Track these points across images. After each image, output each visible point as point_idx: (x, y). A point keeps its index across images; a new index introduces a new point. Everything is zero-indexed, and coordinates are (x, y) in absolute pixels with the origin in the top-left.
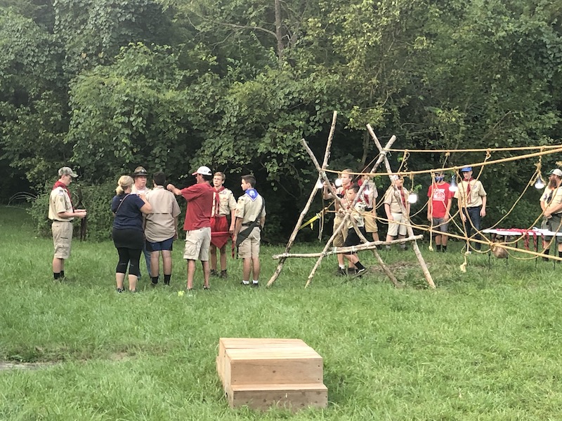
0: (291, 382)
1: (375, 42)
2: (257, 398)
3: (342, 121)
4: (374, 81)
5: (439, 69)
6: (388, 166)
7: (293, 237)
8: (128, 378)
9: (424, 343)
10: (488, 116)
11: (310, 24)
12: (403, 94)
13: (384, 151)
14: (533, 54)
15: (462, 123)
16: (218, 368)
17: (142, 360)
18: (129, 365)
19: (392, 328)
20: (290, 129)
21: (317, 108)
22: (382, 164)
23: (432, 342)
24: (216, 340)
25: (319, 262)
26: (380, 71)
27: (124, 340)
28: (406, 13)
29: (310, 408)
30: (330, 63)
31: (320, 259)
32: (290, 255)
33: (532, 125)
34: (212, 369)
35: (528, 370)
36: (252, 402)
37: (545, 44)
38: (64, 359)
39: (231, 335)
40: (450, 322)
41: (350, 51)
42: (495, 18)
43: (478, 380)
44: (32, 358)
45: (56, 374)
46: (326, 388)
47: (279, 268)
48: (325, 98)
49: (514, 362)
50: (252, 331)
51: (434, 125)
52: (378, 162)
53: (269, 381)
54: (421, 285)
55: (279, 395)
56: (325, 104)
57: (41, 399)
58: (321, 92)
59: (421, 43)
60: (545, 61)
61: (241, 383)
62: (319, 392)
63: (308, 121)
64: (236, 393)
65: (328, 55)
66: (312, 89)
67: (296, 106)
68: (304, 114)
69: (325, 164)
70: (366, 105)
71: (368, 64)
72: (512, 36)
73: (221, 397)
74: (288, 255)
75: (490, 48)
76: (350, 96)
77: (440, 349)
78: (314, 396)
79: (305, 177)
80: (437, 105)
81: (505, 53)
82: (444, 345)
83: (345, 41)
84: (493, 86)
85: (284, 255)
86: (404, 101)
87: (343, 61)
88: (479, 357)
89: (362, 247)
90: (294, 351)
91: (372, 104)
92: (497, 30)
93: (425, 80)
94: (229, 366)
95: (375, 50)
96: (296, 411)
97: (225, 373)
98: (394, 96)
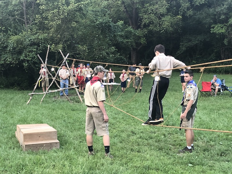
0: (46, 140)
2: (34, 147)
3: (50, 49)
4: (59, 36)
5: (80, 33)
6: (67, 63)
7: (35, 87)
10: (94, 48)
11: (37, 17)
12: (68, 41)
14: (108, 29)
15: (87, 50)
20: (32, 51)
21: (40, 44)
26: (60, 33)
28: (69, 14)
29: (54, 149)
30: (43, 30)
31: (45, 94)
32: (35, 93)
37: (111, 26)
41: (51, 26)
42: (96, 17)
46: (58, 141)
47: (31, 98)
48: (43, 41)
51: (78, 50)
52: (64, 62)
53: (38, 140)
55: (42, 145)
56: (43, 43)
58: (41, 39)
59: (74, 24)
60: (111, 31)
61: (28, 141)
62: (56, 143)
63: (37, 49)
64: (26, 145)
65: (43, 27)
66: (38, 38)
67: (33, 44)
68: (36, 47)
69: (46, 63)
71: (57, 31)
72: (101, 23)
73: (19, 147)
74: (34, 93)
75: (94, 27)
76: (51, 41)
79: (37, 67)
80: (78, 44)
81: (99, 28)
83: (49, 23)
84: (95, 39)
85: (32, 93)
86: (69, 43)
89: (59, 90)
90: (46, 128)
91: (58, 43)
92: (96, 21)
93: (75, 36)
94: (23, 136)
95: (59, 26)
96: (48, 150)
97: (20, 137)
98: (66, 41)
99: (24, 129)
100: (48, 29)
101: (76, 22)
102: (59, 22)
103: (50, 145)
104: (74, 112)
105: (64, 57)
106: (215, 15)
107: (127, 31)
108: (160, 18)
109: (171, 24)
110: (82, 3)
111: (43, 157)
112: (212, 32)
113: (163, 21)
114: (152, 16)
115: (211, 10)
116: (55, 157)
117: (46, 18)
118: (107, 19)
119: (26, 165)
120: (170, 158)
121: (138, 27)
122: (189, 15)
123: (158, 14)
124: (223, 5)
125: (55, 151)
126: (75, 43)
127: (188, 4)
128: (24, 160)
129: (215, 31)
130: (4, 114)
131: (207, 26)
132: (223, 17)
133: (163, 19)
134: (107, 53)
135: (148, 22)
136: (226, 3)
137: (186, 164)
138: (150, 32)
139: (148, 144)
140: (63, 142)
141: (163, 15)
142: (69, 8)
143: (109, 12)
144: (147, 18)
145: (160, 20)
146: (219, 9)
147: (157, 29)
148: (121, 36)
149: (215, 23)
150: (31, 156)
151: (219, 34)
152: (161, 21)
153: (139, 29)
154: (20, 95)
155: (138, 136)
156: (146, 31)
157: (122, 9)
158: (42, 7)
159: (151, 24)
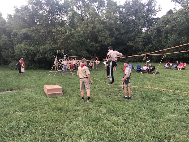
0: (57, 92)
4: (62, 46)
5: (71, 45)
7: (52, 69)
11: (52, 38)
12: (66, 48)
14: (83, 43)
18: (29, 90)
21: (54, 50)
25: (56, 72)
28: (66, 37)
30: (55, 44)
32: (52, 71)
36: (51, 95)
42: (78, 38)
47: (50, 73)
53: (53, 92)
55: (56, 94)
58: (54, 48)
60: (85, 44)
61: (49, 92)
62: (62, 93)
63: (53, 52)
64: (48, 94)
65: (55, 42)
66: (53, 47)
67: (51, 50)
68: (52, 51)
69: (57, 58)
71: (61, 44)
72: (81, 41)
75: (78, 42)
76: (58, 48)
79: (53, 60)
80: (71, 50)
81: (80, 43)
83: (58, 40)
89: (63, 70)
90: (57, 87)
91: (62, 49)
92: (79, 40)
93: (69, 46)
94: (47, 90)
95: (62, 42)
96: (58, 96)
97: (46, 91)
99: (47, 87)
100: (57, 43)
101: (70, 40)
102: (62, 40)
103: (59, 94)
104: (69, 79)
105: (64, 55)
106: (129, 37)
107: (92, 44)
109: (111, 41)
110: (72, 32)
111: (56, 99)
112: (128, 45)
114: (103, 38)
115: (128, 35)
116: (61, 99)
117: (56, 39)
118: (83, 39)
119: (49, 103)
120: (110, 99)
121: (97, 42)
122: (118, 37)
123: (105, 37)
124: (133, 33)
125: (61, 96)
126: (69, 49)
127: (118, 33)
128: (47, 100)
129: (129, 44)
130: (38, 80)
131: (126, 42)
132: (133, 38)
133: (107, 39)
134: (84, 54)
135: (101, 40)
136: (134, 32)
137: (118, 101)
138: (102, 44)
139: (101, 93)
140: (65, 92)
141: (107, 37)
142: (67, 34)
143: (84, 36)
144: (100, 38)
146: (131, 35)
147: (105, 43)
148: (90, 46)
149: (129, 41)
150: (51, 99)
151: (131, 45)
153: (97, 43)
154: (45, 72)
155: (97, 89)
156: (100, 44)
157: (90, 34)
158: (54, 34)
159: (102, 41)
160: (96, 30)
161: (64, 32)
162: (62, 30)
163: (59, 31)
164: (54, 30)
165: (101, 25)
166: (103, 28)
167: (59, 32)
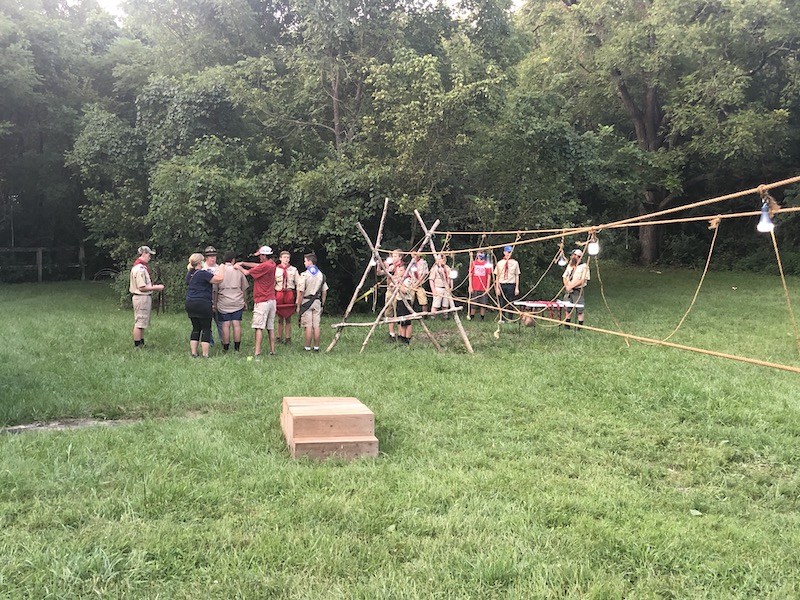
0: (346, 435)
1: (422, 138)
2: (315, 449)
3: (393, 207)
4: (421, 172)
5: (478, 162)
6: (432, 246)
7: (349, 309)
8: (202, 433)
9: (462, 401)
10: (519, 204)
11: (365, 122)
12: (446, 184)
13: (429, 234)
14: (558, 150)
15: (497, 210)
16: (282, 424)
17: (214, 417)
18: (201, 422)
19: (436, 388)
20: (347, 213)
21: (371, 195)
22: (428, 244)
23: (469, 399)
24: (280, 399)
25: (372, 330)
26: (426, 163)
27: (199, 400)
28: (449, 112)
29: (363, 457)
30: (382, 156)
32: (347, 324)
33: (556, 212)
34: (277, 425)
35: (552, 423)
36: (311, 452)
37: (568, 141)
38: (143, 417)
39: (294, 394)
40: (485, 382)
41: (400, 146)
42: (525, 119)
43: (508, 431)
44: (114, 416)
45: (138, 430)
46: (377, 440)
47: (337, 336)
48: (378, 186)
49: (540, 416)
50: (312, 391)
51: (472, 211)
52: (424, 243)
53: (327, 434)
54: (461, 350)
55: (335, 446)
56: (378, 192)
57: (122, 451)
58: (375, 181)
59: (462, 140)
60: (568, 156)
61: (303, 436)
62: (370, 443)
63: (363, 207)
64: (297, 445)
65: (381, 149)
66: (367, 179)
67: (352, 194)
68: (360, 201)
69: (378, 244)
70: (415, 193)
71: (416, 158)
72: (540, 134)
73: (285, 449)
74: (345, 324)
75: (521, 145)
76: (399, 186)
77: (477, 405)
78: (367, 447)
79: (361, 256)
80: (476, 194)
81: (534, 149)
82: (480, 401)
83: (396, 137)
84: (524, 177)
85: (342, 324)
86: (447, 190)
87: (394, 154)
88: (510, 412)
90: (353, 407)
91: (419, 192)
92: (527, 129)
93: (465, 172)
94: (292, 422)
95: (422, 145)
97: (287, 426)
98: (438, 186)
99: (297, 407)
101: (468, 133)
102: (423, 134)
103: (355, 449)
105: (425, 229)
107: (624, 156)
108: (722, 117)
109: (757, 133)
110: (487, 81)
113: (733, 124)
114: (700, 111)
117: (390, 126)
121: (661, 143)
123: (718, 105)
126: (465, 192)
133: (733, 119)
135: (685, 128)
138: (694, 156)
140: (388, 439)
141: (731, 108)
142: (451, 95)
143: (569, 103)
144: (683, 116)
145: (723, 123)
147: (714, 148)
148: (603, 170)
152: (726, 125)
153: (661, 150)
156: (679, 155)
157: (611, 90)
158: (378, 95)
159: (695, 134)
160: (651, 61)
161: (438, 87)
162: (422, 71)
163: (408, 79)
164: (377, 71)
165: (693, 29)
166: (703, 49)
167: (409, 82)
